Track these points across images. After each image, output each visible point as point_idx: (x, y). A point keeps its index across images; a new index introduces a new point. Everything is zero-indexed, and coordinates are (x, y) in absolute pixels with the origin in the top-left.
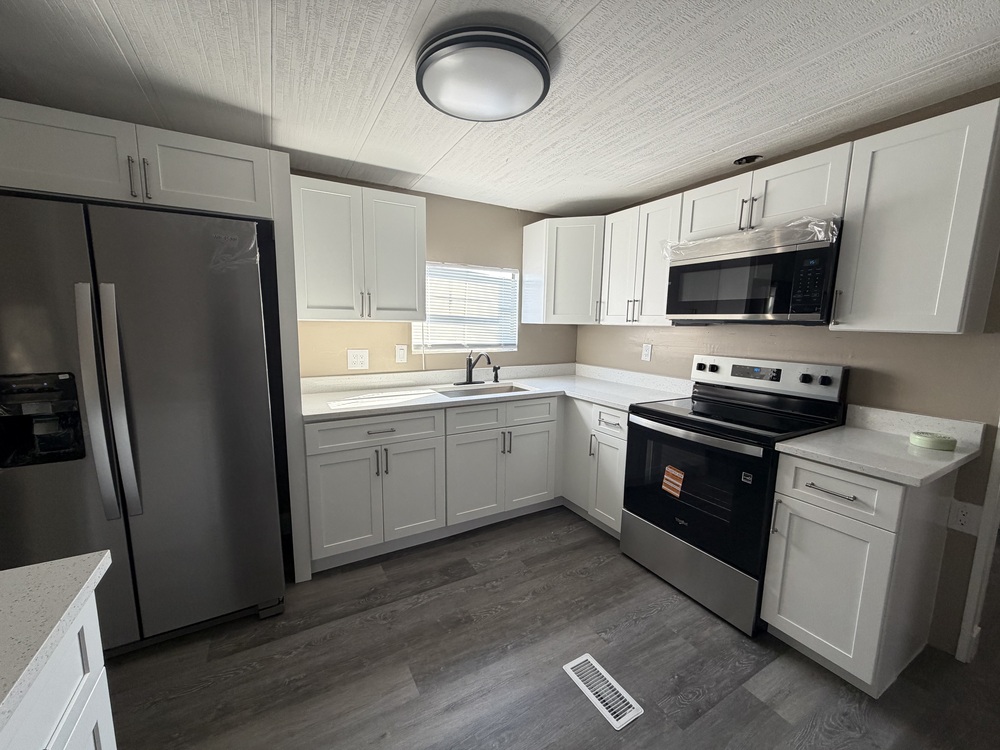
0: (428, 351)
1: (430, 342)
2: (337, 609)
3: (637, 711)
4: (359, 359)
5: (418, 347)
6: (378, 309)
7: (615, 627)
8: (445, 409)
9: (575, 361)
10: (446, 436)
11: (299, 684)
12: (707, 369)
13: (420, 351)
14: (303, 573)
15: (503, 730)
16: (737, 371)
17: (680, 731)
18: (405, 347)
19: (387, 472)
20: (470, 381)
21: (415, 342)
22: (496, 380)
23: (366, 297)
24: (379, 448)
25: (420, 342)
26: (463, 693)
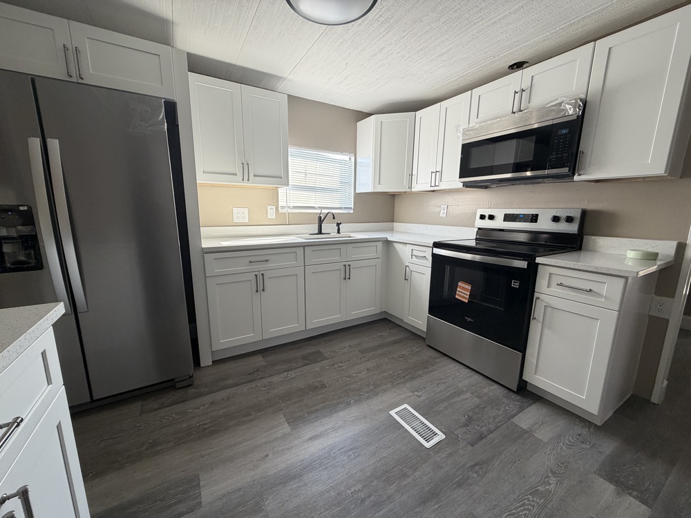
0: (290, 211)
1: (292, 205)
2: (230, 382)
3: (441, 436)
4: (241, 215)
5: (283, 207)
6: (254, 176)
7: (424, 388)
8: (304, 247)
9: (393, 221)
10: (305, 266)
11: (206, 426)
12: (487, 218)
13: (285, 211)
14: (206, 360)
15: (351, 450)
16: (508, 218)
17: (470, 448)
18: (274, 207)
19: (263, 290)
20: (320, 232)
21: (281, 204)
22: (339, 232)
23: (245, 166)
24: (257, 273)
25: (284, 204)
26: (321, 429)
